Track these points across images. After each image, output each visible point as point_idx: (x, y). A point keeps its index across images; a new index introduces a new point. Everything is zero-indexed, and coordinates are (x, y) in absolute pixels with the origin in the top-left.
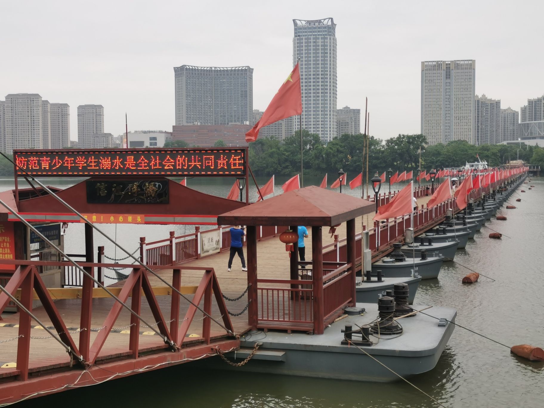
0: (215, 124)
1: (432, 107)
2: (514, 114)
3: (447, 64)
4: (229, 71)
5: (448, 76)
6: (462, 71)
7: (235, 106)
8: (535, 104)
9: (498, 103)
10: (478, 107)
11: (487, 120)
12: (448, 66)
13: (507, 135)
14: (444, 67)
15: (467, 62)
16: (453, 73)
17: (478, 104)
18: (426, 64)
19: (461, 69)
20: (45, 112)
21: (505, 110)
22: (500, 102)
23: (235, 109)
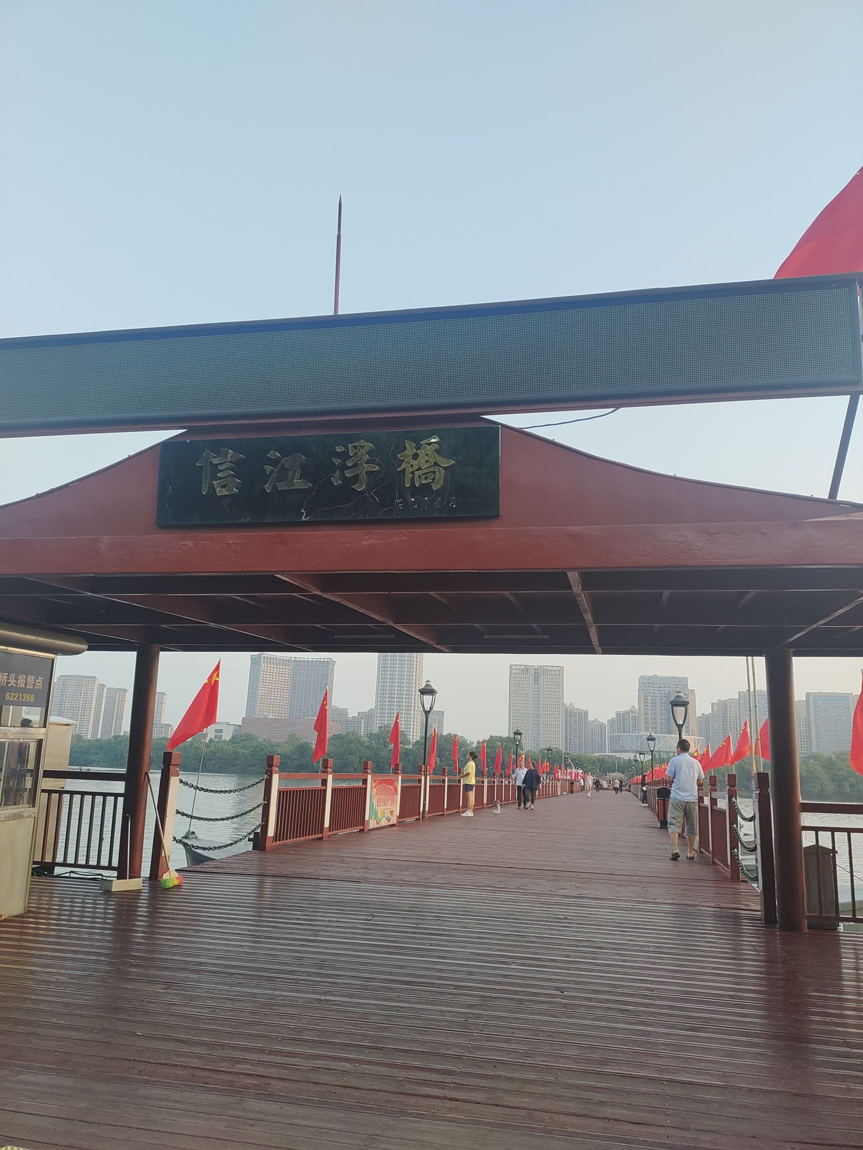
0: (289, 718)
1: (520, 712)
2: (602, 726)
3: (535, 669)
4: (310, 662)
5: (537, 680)
6: (551, 677)
7: (313, 700)
8: (623, 716)
9: (586, 713)
10: (566, 715)
11: (575, 730)
12: (536, 671)
13: (595, 748)
14: (532, 672)
15: (556, 668)
16: (541, 678)
17: (566, 712)
18: (514, 667)
19: (550, 675)
20: (100, 696)
21: (592, 722)
22: (587, 713)
23: (313, 703)
